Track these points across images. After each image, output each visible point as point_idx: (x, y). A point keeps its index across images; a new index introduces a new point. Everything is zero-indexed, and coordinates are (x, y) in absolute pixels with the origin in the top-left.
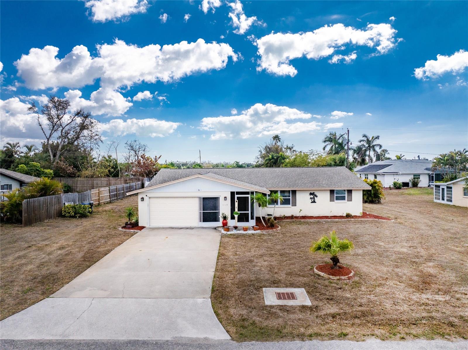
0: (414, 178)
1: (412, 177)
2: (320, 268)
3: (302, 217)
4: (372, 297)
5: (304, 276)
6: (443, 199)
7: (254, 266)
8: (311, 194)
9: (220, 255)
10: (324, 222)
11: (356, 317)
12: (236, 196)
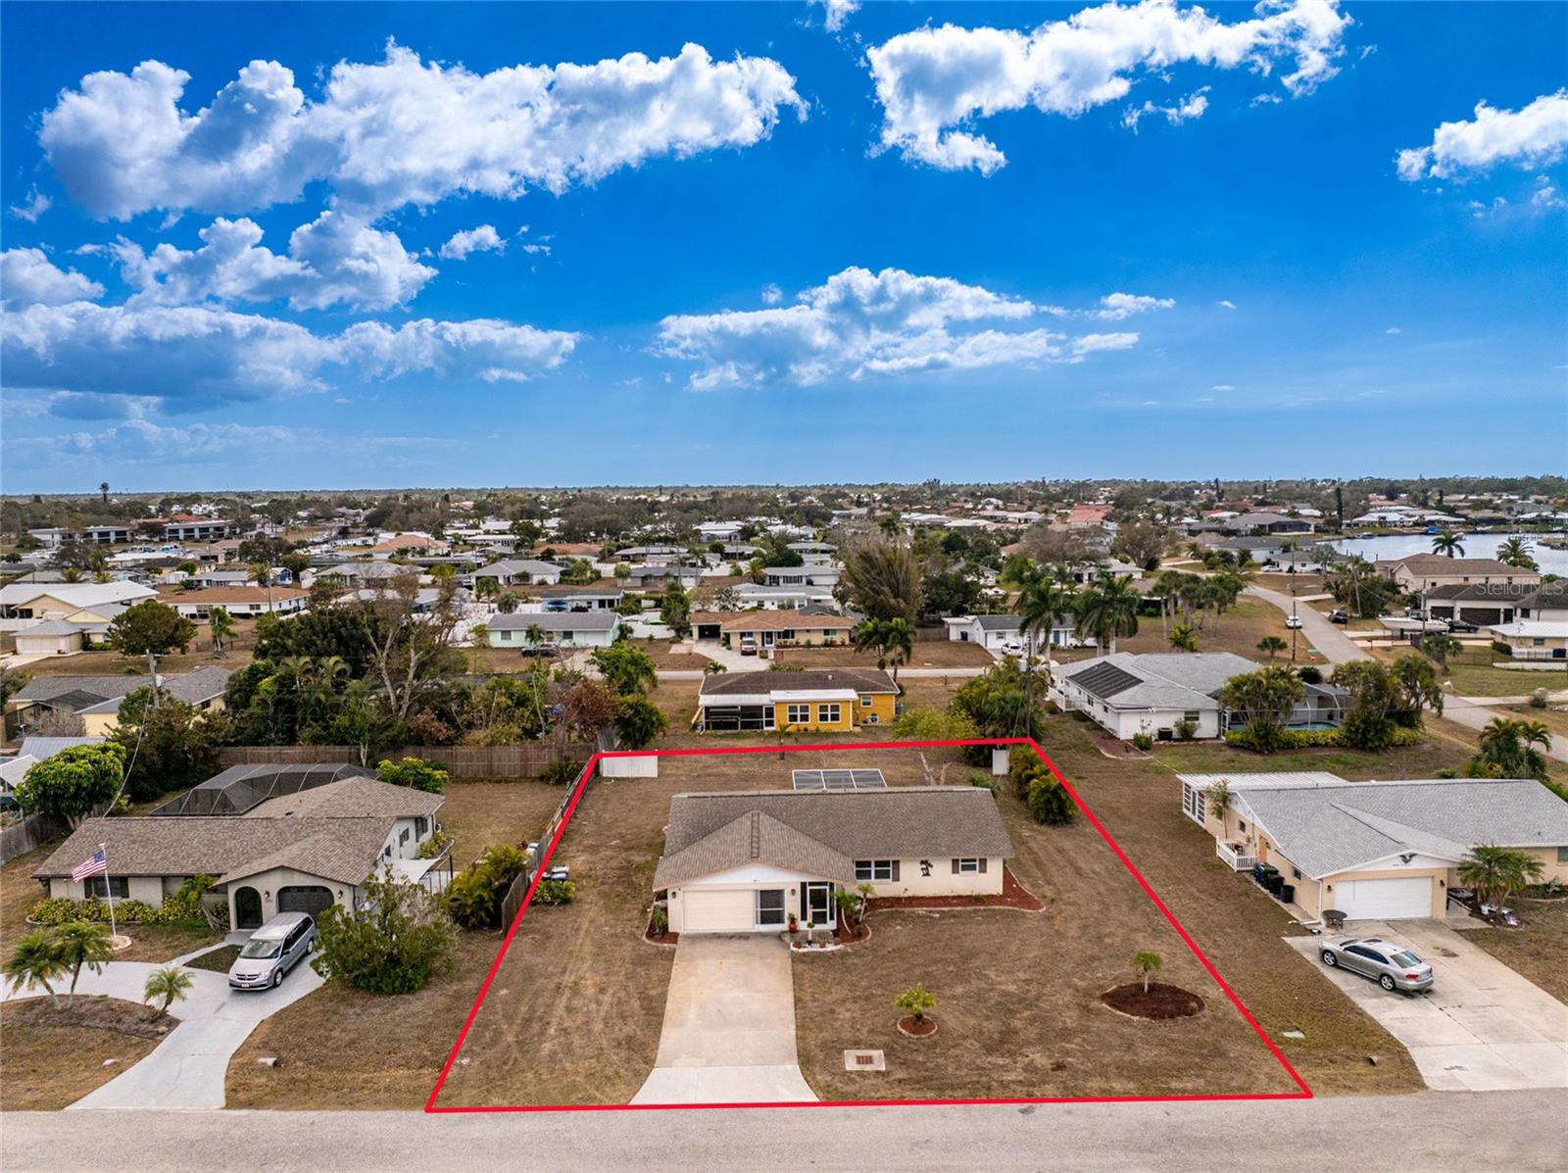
0: (1187, 719)
1: (1182, 716)
2: (904, 1024)
3: (909, 898)
4: (941, 1061)
5: (885, 1034)
6: (1194, 813)
7: (836, 1019)
8: (922, 862)
9: (797, 1001)
10: (937, 915)
11: (918, 1082)
12: (809, 888)
